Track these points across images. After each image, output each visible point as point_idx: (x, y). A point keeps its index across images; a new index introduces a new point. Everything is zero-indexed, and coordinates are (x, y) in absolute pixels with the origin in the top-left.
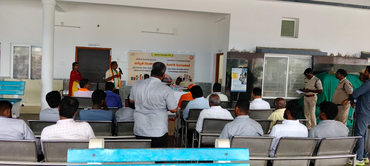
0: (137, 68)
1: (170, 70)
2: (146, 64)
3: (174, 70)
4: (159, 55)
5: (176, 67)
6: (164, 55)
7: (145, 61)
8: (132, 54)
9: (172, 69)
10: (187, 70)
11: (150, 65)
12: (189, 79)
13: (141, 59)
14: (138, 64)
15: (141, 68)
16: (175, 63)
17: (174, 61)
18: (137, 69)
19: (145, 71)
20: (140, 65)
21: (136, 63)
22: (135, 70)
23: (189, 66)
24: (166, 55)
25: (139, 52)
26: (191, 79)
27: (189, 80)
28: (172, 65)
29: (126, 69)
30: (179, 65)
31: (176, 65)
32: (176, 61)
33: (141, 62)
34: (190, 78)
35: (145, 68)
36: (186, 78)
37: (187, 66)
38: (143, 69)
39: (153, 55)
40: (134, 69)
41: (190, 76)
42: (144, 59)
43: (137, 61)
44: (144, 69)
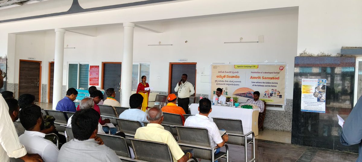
0: (219, 81)
1: (254, 84)
2: (228, 77)
3: (259, 84)
4: (242, 67)
5: (261, 80)
6: (248, 67)
7: (227, 74)
8: (215, 67)
9: (257, 83)
10: (276, 83)
11: (232, 78)
12: (278, 95)
13: (223, 72)
14: (220, 77)
15: (223, 81)
16: (261, 75)
17: (260, 73)
18: (219, 83)
19: (227, 84)
20: (222, 78)
21: (218, 77)
22: (217, 84)
23: (278, 78)
24: (251, 67)
25: (222, 64)
26: (281, 95)
27: (279, 97)
28: (257, 77)
29: (209, 83)
30: (266, 78)
31: (261, 78)
32: (261, 73)
33: (223, 75)
34: (280, 93)
35: (227, 81)
36: (274, 93)
37: (276, 78)
38: (224, 83)
39: (236, 67)
40: (216, 82)
41: (279, 91)
42: (226, 71)
43: (219, 74)
44: (226, 83)
